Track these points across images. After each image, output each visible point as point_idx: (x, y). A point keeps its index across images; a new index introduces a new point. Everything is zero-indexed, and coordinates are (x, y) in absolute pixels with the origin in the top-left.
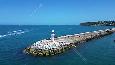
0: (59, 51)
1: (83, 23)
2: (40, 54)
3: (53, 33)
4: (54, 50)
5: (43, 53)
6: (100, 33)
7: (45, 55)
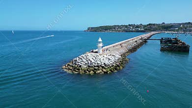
0: (119, 67)
1: (92, 28)
2: (99, 72)
3: (100, 42)
4: (113, 66)
5: (102, 71)
6: (136, 41)
7: (107, 72)
